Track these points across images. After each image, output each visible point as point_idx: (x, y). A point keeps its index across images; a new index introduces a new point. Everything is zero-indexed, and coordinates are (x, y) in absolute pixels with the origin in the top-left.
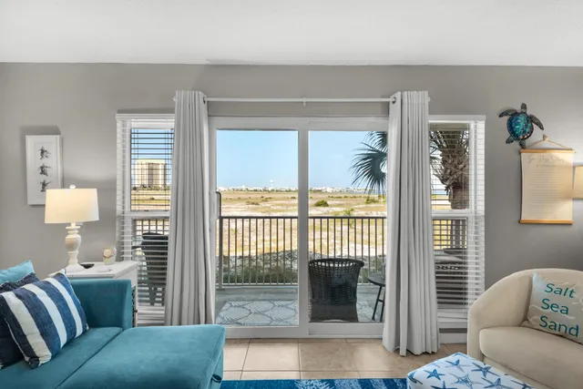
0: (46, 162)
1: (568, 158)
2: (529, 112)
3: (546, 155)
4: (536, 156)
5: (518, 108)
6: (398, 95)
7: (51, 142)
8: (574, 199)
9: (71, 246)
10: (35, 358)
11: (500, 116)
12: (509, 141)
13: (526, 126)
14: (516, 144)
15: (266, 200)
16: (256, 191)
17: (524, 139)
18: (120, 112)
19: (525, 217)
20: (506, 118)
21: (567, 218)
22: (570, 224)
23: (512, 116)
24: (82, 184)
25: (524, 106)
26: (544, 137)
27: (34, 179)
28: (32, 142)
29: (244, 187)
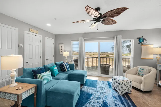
0: (62, 48)
1: (152, 46)
2: (143, 38)
3: (147, 46)
4: (145, 46)
5: (141, 37)
6: (116, 36)
7: (62, 45)
8: (153, 54)
9: (66, 60)
10: (66, 71)
11: (137, 39)
12: (139, 43)
13: (143, 40)
14: (140, 44)
15: (93, 55)
16: (91, 52)
17: (142, 43)
18: (72, 41)
19: (142, 57)
20: (138, 39)
21: (152, 58)
22: (153, 59)
23: (140, 39)
24: (67, 51)
25: (142, 37)
26: (147, 42)
27: (60, 51)
28: (60, 45)
29: (88, 52)
